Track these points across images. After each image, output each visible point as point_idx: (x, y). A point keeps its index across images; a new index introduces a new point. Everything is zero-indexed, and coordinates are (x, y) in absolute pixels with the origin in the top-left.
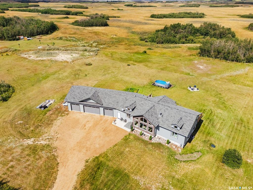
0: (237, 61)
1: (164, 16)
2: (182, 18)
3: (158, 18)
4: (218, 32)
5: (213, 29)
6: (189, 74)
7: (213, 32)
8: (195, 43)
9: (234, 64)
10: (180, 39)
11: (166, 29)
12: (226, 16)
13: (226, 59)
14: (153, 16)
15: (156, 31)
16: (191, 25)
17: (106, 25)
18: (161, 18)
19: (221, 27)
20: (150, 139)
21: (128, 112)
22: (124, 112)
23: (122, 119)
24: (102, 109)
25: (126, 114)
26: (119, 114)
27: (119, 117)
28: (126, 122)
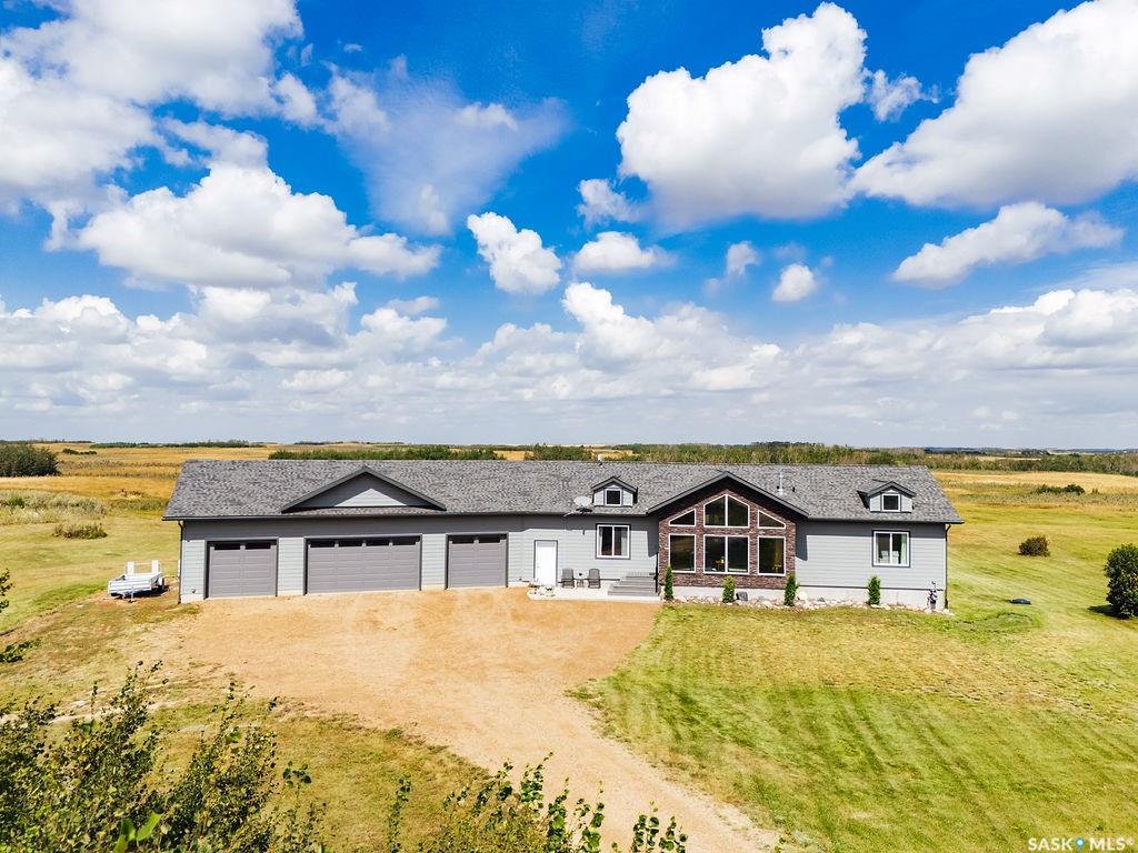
20: (789, 600)
21: (614, 510)
22: (583, 518)
23: (568, 581)
24: (434, 543)
25: (591, 538)
26: (546, 556)
27: (547, 573)
28: (595, 582)
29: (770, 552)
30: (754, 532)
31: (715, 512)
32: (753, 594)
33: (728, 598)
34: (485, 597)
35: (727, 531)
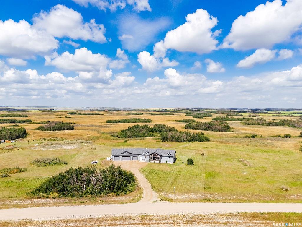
0: (184, 141)
1: (120, 122)
2: (135, 122)
3: (114, 123)
4: (167, 129)
5: (163, 128)
6: (161, 148)
7: (164, 130)
8: (154, 136)
9: (182, 143)
10: (144, 134)
11: (129, 129)
12: (167, 121)
13: (178, 141)
14: (108, 122)
15: (122, 131)
16: (147, 126)
17: (73, 129)
18: (117, 123)
19: (168, 127)
20: (159, 162)
21: (146, 154)
22: (144, 155)
23: (143, 160)
24: (132, 157)
25: (145, 156)
26: (141, 158)
27: (141, 159)
28: (145, 160)
29: (158, 158)
30: (157, 157)
31: (154, 155)
32: (157, 162)
33: (155, 162)
34: (136, 161)
35: (155, 157)
